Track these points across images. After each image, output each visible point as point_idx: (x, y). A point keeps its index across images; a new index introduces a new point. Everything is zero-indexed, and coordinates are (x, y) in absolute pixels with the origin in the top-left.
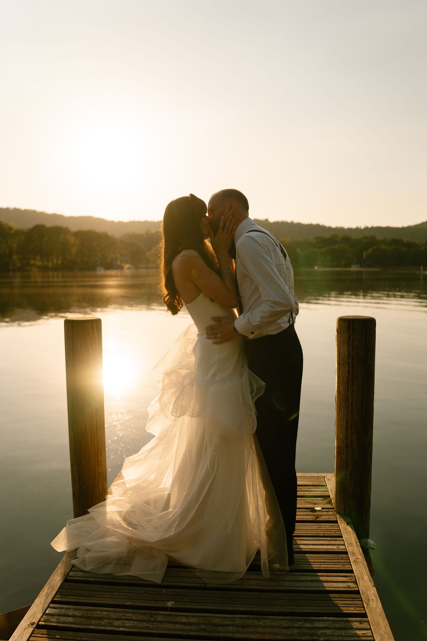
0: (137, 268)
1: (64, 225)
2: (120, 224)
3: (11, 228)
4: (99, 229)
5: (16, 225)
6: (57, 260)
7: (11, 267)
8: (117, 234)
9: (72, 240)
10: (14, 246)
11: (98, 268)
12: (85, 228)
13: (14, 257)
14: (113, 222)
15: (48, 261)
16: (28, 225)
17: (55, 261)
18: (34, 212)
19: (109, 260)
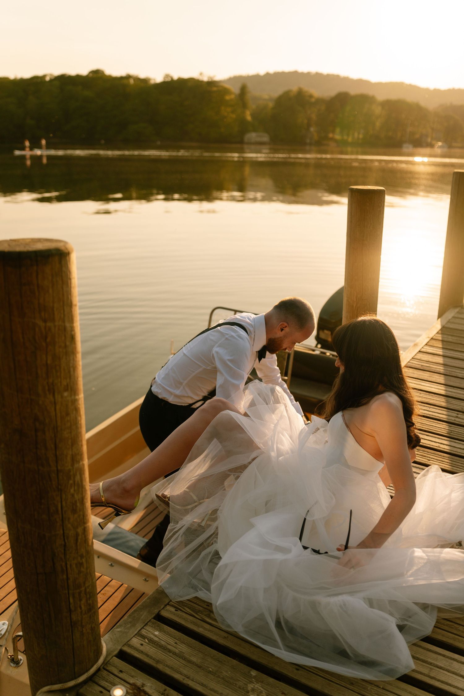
0: (450, 147)
1: (370, 93)
2: (437, 92)
3: (311, 96)
4: (410, 98)
5: (317, 92)
6: (359, 133)
7: (308, 141)
8: (431, 105)
9: (378, 110)
10: (314, 117)
11: (405, 145)
12: (393, 96)
13: (312, 129)
14: (427, 90)
15: (348, 135)
16: (329, 92)
17: (356, 135)
18: (338, 76)
19: (417, 136)
